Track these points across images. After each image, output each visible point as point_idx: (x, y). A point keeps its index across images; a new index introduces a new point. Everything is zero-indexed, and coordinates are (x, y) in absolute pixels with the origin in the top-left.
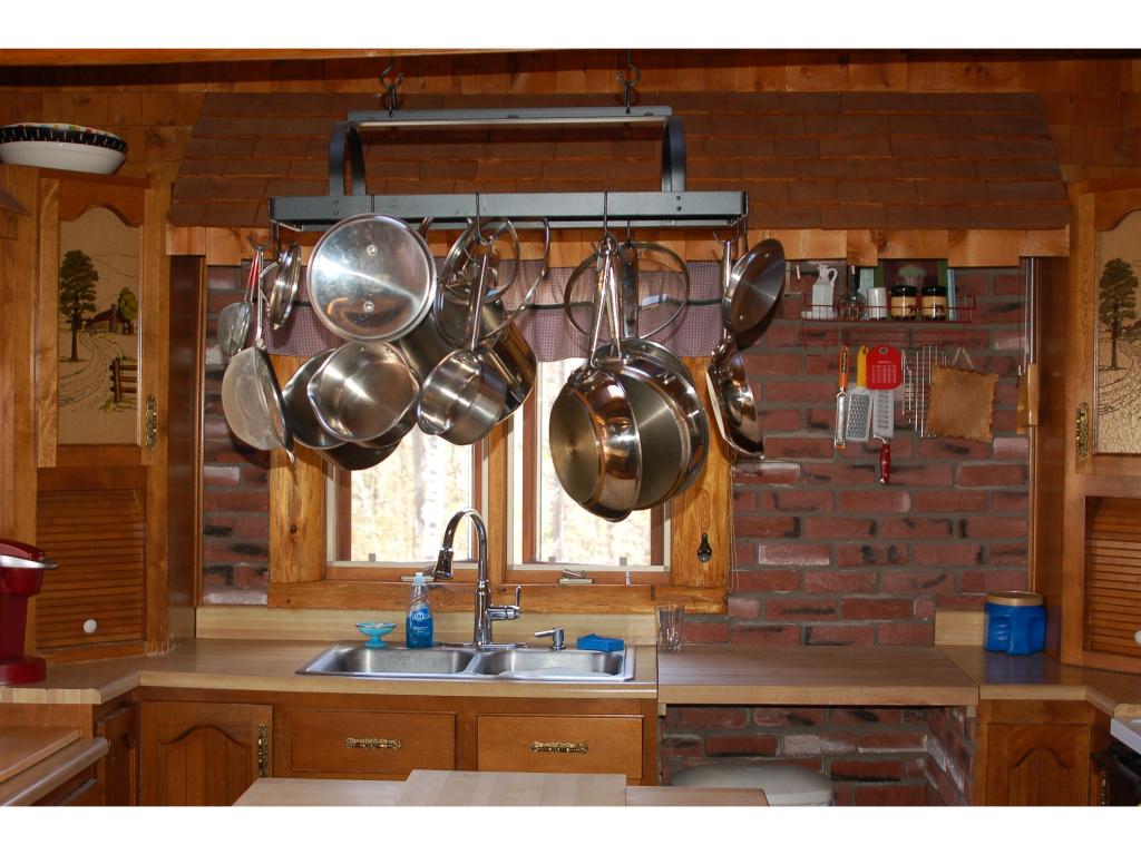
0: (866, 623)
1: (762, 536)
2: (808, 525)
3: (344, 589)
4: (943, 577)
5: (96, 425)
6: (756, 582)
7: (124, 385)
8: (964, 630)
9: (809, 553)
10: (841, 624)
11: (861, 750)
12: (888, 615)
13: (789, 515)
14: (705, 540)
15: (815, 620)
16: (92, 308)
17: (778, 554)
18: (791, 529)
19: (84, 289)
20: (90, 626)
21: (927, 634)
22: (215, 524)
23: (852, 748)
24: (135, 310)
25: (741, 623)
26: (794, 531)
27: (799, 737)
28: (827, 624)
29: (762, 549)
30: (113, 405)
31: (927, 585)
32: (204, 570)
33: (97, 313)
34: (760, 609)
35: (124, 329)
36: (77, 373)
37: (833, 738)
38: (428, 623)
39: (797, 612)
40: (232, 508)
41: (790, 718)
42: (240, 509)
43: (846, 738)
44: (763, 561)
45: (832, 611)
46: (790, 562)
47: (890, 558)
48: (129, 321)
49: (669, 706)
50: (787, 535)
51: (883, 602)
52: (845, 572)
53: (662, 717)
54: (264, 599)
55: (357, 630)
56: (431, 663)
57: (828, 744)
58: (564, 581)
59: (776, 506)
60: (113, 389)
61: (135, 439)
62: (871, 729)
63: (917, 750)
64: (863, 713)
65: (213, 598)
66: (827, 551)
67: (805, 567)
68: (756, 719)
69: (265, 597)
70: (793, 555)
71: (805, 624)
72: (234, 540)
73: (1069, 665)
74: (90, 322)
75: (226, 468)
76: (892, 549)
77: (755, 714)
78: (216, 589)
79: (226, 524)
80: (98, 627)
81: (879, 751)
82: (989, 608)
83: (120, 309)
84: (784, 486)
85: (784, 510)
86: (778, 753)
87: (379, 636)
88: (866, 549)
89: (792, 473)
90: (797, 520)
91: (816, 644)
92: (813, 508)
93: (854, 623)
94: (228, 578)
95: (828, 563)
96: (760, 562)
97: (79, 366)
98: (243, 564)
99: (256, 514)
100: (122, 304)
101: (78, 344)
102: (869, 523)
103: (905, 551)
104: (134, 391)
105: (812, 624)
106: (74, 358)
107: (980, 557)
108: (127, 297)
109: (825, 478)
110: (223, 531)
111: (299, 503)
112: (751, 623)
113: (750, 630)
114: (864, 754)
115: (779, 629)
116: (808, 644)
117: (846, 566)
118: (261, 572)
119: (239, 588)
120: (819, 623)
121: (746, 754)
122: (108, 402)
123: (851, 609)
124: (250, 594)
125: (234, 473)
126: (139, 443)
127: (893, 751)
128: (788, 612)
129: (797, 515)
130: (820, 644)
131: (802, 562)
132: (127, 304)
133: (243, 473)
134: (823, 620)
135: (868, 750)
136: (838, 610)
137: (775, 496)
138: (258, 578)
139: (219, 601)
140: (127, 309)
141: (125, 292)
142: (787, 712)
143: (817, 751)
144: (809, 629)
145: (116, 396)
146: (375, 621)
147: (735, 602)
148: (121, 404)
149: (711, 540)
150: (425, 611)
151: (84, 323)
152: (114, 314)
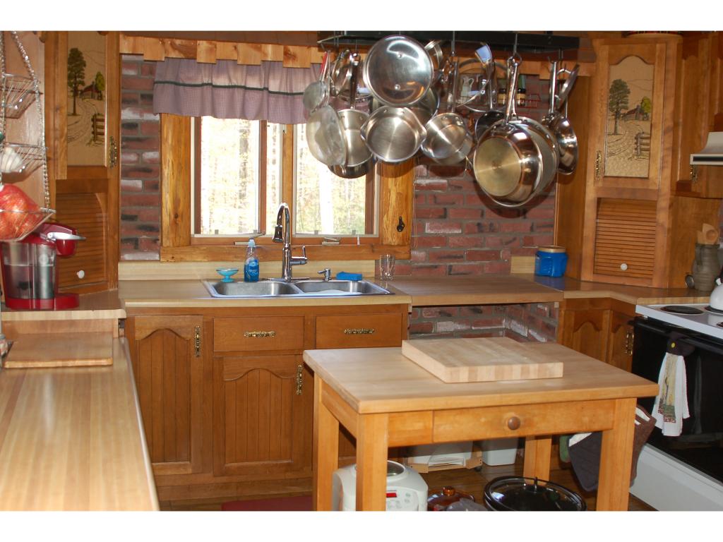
0: (477, 263)
1: (428, 218)
2: (450, 212)
3: (204, 250)
4: (515, 239)
5: (84, 155)
6: (426, 242)
7: (99, 130)
8: (524, 266)
9: (451, 227)
10: (466, 263)
11: (473, 328)
12: (488, 258)
13: (441, 207)
14: (400, 220)
15: (453, 262)
16: (83, 83)
17: (436, 228)
18: (442, 214)
19: (79, 72)
20: (81, 274)
21: (507, 268)
22: (128, 213)
23: (469, 327)
24: (103, 86)
25: (416, 264)
26: (443, 215)
27: (444, 323)
28: (460, 264)
29: (427, 225)
30: (93, 142)
31: (507, 243)
32: (122, 240)
33: (85, 87)
34: (426, 256)
35: (98, 96)
36: (76, 122)
37: (460, 323)
38: (257, 268)
39: (445, 257)
40: (139, 204)
41: (440, 313)
42: (142, 205)
43: (467, 322)
44: (428, 231)
45: (462, 257)
46: (442, 231)
47: (490, 229)
48: (100, 92)
49: (413, 307)
50: (441, 217)
51: (487, 252)
52: (468, 237)
53: (410, 313)
54: (157, 257)
55: (217, 272)
56: (261, 289)
57: (458, 325)
58: (324, 243)
59: (435, 202)
60: (93, 133)
61: (104, 162)
62: (479, 317)
63: (500, 327)
64: (475, 308)
65: (127, 257)
66: (460, 226)
67: (449, 234)
68: (424, 314)
69: (158, 255)
70: (443, 228)
71: (448, 264)
72: (139, 222)
73: (585, 281)
74: (82, 92)
75: (134, 181)
76: (491, 225)
77: (423, 312)
78: (129, 252)
79: (134, 214)
80: (85, 274)
81: (482, 328)
82: (538, 254)
83: (96, 84)
84: (440, 191)
85: (439, 204)
86: (433, 331)
87: (230, 276)
88: (479, 225)
89: (443, 185)
90: (445, 209)
91: (454, 274)
92: (454, 203)
93: (472, 263)
94: (135, 245)
95: (460, 232)
96: (427, 232)
97: (77, 118)
98: (145, 237)
99: (151, 208)
100: (98, 82)
101: (77, 106)
102: (480, 211)
103: (497, 226)
104: (103, 134)
105: (452, 264)
106: (74, 114)
107: (532, 229)
108: (100, 78)
109: (459, 188)
110: (132, 218)
111: (179, 201)
112: (421, 264)
113: (421, 267)
114: (475, 330)
115: (436, 267)
116: (450, 274)
117: (468, 233)
118: (155, 241)
119: (142, 251)
120: (456, 263)
121: (417, 333)
122: (91, 141)
123: (471, 256)
124: (149, 254)
125: (139, 184)
126: (106, 166)
127: (489, 328)
128: (440, 257)
129: (446, 206)
130: (458, 274)
131: (448, 231)
132: (100, 81)
133: (144, 183)
134: (457, 262)
135: (476, 328)
136: (465, 256)
137: (435, 197)
138: (154, 245)
139: (131, 259)
140: (100, 85)
141: (99, 75)
142: (438, 310)
143: (452, 330)
144: (451, 266)
145: (94, 137)
146: (226, 267)
147: (414, 253)
148: (97, 142)
149: (404, 220)
150: (256, 261)
151: (79, 92)
152: (94, 88)
